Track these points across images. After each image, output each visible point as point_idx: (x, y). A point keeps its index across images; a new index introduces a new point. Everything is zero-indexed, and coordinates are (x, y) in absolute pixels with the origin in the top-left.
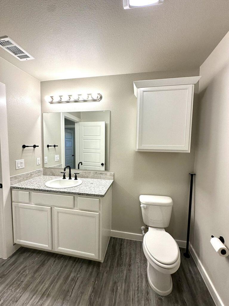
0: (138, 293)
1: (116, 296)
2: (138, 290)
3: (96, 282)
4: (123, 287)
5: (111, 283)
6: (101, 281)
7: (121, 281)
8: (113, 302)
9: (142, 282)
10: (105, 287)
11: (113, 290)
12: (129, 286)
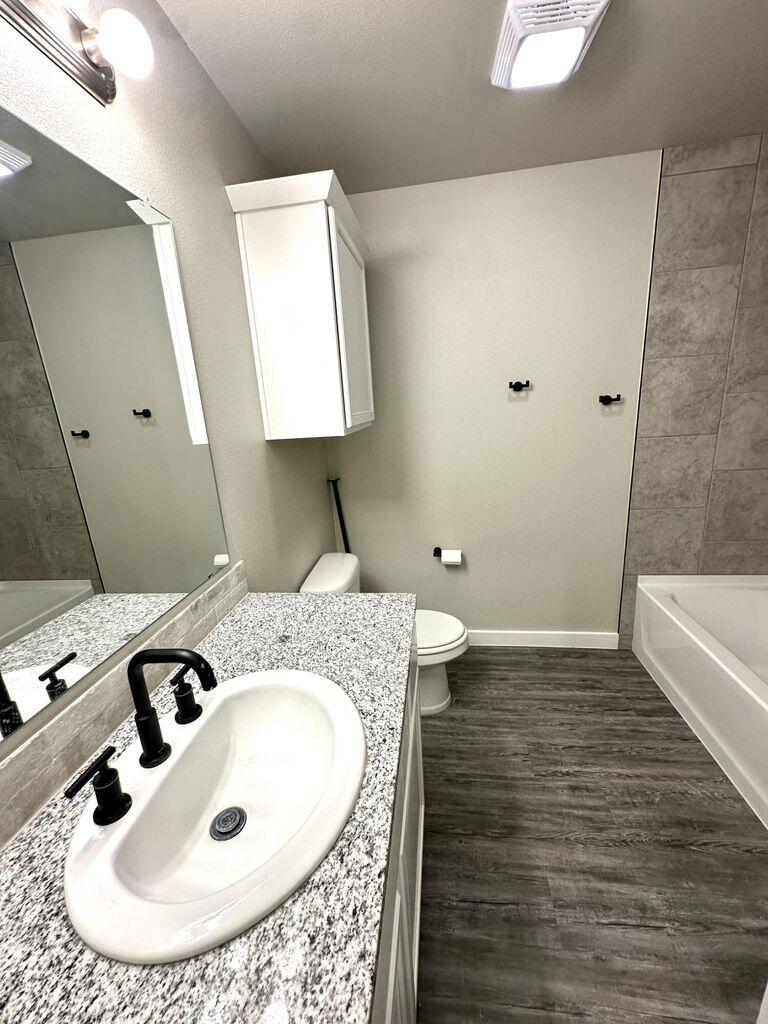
0: (459, 734)
1: (475, 776)
2: (451, 734)
3: (459, 831)
4: (454, 762)
5: (453, 790)
6: (452, 817)
7: (442, 767)
8: (489, 780)
9: (435, 726)
10: (464, 805)
11: (465, 783)
12: (449, 751)
